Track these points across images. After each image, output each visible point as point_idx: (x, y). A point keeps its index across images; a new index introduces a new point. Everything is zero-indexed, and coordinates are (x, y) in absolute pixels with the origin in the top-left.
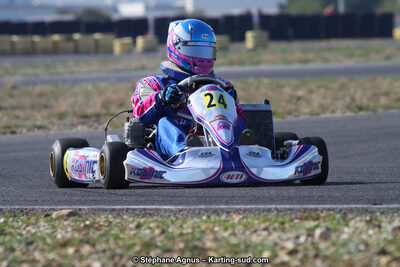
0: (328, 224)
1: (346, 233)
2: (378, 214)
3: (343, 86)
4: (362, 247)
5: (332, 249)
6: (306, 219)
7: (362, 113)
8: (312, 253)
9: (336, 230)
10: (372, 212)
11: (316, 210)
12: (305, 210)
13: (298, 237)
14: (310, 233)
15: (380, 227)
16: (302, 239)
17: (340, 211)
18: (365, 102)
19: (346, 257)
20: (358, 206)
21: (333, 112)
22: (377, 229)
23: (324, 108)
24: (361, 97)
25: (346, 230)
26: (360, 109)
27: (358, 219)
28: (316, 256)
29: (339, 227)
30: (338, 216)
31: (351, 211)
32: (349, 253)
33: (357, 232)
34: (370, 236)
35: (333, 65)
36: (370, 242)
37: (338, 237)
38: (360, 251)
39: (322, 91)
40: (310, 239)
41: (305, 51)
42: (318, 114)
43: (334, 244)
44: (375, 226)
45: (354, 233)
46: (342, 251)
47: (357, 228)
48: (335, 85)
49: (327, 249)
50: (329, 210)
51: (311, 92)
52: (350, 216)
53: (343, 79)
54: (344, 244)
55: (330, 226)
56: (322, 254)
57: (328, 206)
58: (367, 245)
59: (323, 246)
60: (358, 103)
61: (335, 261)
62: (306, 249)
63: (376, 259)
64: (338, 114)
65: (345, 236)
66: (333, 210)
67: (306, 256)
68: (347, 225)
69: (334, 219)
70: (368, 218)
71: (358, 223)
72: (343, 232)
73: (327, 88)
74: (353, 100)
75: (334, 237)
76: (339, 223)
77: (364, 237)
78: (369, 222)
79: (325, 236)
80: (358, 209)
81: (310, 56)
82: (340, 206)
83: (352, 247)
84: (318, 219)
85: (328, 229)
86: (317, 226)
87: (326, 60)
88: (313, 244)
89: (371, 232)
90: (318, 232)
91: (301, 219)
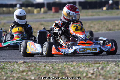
0: (103, 65)
1: (109, 68)
2: (118, 62)
3: (104, 23)
4: (114, 72)
5: (105, 73)
6: (96, 63)
7: (111, 31)
8: (98, 74)
9: (105, 67)
10: (116, 61)
11: (99, 61)
12: (96, 61)
13: (94, 69)
14: (98, 68)
15: (119, 66)
16: (95, 70)
17: (106, 61)
18: (111, 28)
19: (109, 75)
20: (112, 60)
21: (102, 31)
22: (118, 67)
23: (99, 30)
24: (110, 26)
25: (109, 67)
26: (110, 30)
27: (112, 63)
28: (100, 75)
29: (106, 66)
30: (106, 63)
31: (109, 61)
32: (110, 74)
33: (112, 68)
34: (116, 69)
35: (101, 17)
36: (116, 70)
37: (106, 69)
38: (113, 73)
39: (98, 25)
40: (98, 70)
41: (93, 12)
42: (97, 32)
43: (105, 71)
44: (117, 66)
45: (111, 68)
46: (108, 73)
47: (112, 66)
48: (102, 23)
49: (103, 73)
50: (103, 61)
51: (95, 25)
52: (110, 63)
53: (105, 21)
54: (108, 71)
55: (104, 66)
56: (102, 74)
57: (102, 60)
58: (115, 71)
59: (102, 72)
60: (110, 28)
61: (106, 76)
62: (97, 73)
63: (118, 76)
64: (103, 32)
65: (108, 69)
66: (104, 61)
67: (97, 75)
68: (109, 65)
69: (105, 63)
70: (115, 63)
71: (112, 65)
72: (108, 68)
73: (100, 24)
74: (108, 27)
75: (105, 69)
76: (106, 65)
77: (114, 69)
78: (115, 65)
79: (102, 69)
80: (112, 61)
81: (94, 14)
82: (106, 60)
83: (111, 72)
84: (100, 64)
85: (103, 67)
86: (100, 66)
87: (99, 15)
88: (99, 71)
89: (116, 67)
90: (100, 68)
91: (94, 64)
